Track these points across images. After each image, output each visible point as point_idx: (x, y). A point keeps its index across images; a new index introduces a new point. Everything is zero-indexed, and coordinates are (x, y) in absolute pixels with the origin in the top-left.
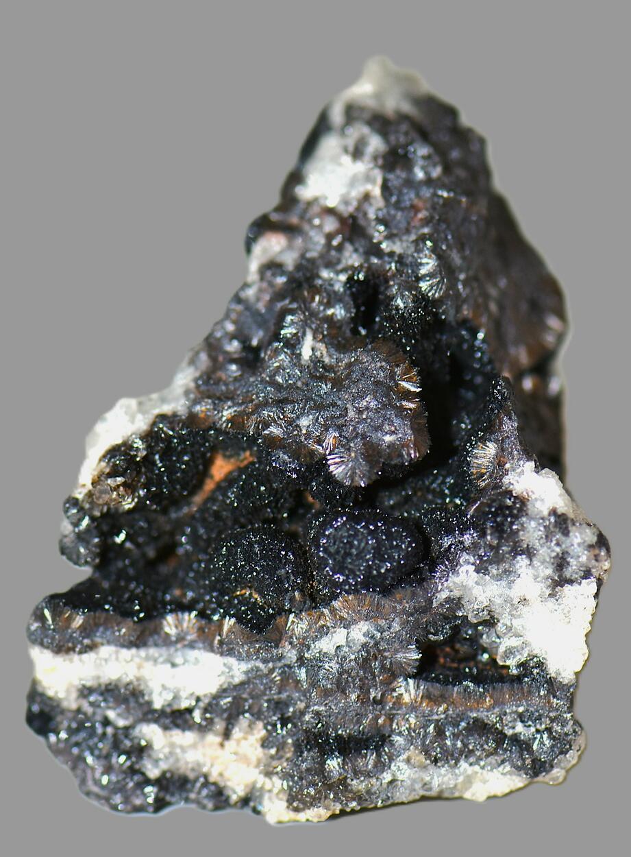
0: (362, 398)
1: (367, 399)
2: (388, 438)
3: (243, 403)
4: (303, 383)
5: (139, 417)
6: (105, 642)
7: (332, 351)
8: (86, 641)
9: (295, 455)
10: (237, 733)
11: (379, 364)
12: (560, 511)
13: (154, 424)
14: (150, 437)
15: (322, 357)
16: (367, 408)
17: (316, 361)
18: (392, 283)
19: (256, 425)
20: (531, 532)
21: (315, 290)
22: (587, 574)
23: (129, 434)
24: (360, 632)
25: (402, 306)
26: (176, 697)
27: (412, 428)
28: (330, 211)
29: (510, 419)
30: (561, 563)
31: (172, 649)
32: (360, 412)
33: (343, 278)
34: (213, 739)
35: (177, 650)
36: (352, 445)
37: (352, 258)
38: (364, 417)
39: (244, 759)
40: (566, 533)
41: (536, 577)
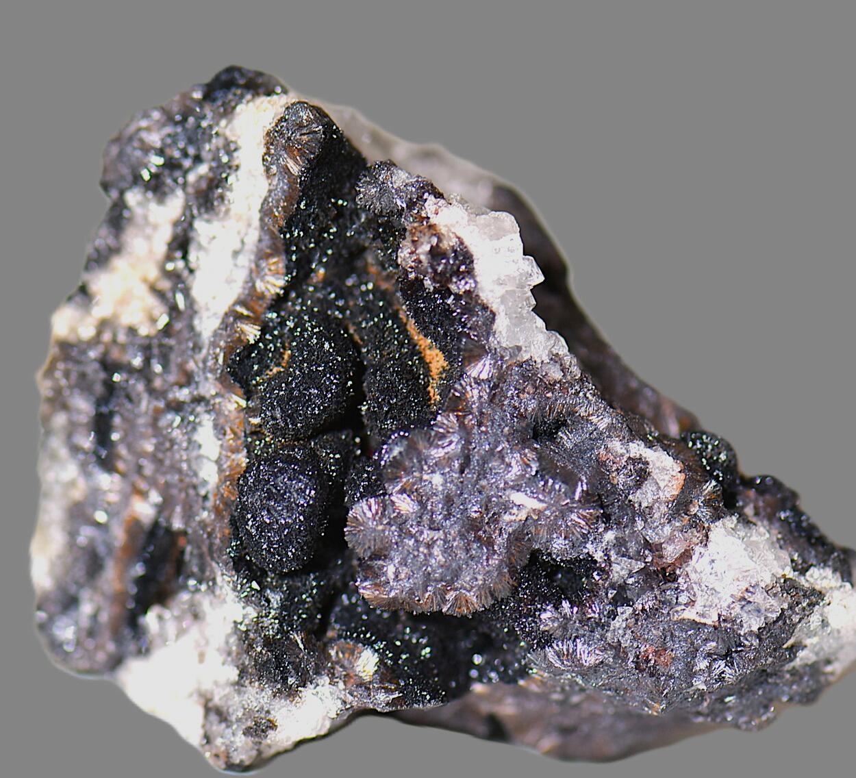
0: (444, 552)
1: (441, 557)
2: (390, 570)
3: (481, 413)
4: (483, 487)
5: (500, 291)
6: (272, 187)
7: (515, 526)
8: (274, 168)
9: (396, 463)
10: (152, 302)
11: (480, 577)
12: (271, 733)
13: (485, 308)
14: (471, 301)
15: (510, 514)
16: (430, 554)
17: (506, 507)
18: (575, 609)
19: (445, 427)
20: (257, 696)
21: (591, 521)
22: (208, 739)
23: (478, 279)
24: (209, 475)
25: (544, 616)
26: (200, 247)
27: (395, 599)
28: (686, 556)
29: (388, 704)
30: (222, 715)
31: (253, 257)
32: (429, 546)
33: (598, 556)
34: (153, 273)
35: (250, 261)
36: (394, 528)
37: (620, 570)
38: (421, 549)
39: (124, 301)
40: (247, 732)
41: (216, 683)
